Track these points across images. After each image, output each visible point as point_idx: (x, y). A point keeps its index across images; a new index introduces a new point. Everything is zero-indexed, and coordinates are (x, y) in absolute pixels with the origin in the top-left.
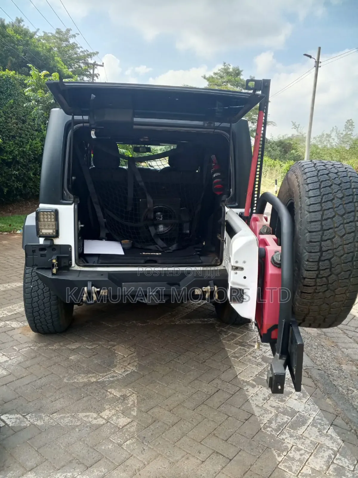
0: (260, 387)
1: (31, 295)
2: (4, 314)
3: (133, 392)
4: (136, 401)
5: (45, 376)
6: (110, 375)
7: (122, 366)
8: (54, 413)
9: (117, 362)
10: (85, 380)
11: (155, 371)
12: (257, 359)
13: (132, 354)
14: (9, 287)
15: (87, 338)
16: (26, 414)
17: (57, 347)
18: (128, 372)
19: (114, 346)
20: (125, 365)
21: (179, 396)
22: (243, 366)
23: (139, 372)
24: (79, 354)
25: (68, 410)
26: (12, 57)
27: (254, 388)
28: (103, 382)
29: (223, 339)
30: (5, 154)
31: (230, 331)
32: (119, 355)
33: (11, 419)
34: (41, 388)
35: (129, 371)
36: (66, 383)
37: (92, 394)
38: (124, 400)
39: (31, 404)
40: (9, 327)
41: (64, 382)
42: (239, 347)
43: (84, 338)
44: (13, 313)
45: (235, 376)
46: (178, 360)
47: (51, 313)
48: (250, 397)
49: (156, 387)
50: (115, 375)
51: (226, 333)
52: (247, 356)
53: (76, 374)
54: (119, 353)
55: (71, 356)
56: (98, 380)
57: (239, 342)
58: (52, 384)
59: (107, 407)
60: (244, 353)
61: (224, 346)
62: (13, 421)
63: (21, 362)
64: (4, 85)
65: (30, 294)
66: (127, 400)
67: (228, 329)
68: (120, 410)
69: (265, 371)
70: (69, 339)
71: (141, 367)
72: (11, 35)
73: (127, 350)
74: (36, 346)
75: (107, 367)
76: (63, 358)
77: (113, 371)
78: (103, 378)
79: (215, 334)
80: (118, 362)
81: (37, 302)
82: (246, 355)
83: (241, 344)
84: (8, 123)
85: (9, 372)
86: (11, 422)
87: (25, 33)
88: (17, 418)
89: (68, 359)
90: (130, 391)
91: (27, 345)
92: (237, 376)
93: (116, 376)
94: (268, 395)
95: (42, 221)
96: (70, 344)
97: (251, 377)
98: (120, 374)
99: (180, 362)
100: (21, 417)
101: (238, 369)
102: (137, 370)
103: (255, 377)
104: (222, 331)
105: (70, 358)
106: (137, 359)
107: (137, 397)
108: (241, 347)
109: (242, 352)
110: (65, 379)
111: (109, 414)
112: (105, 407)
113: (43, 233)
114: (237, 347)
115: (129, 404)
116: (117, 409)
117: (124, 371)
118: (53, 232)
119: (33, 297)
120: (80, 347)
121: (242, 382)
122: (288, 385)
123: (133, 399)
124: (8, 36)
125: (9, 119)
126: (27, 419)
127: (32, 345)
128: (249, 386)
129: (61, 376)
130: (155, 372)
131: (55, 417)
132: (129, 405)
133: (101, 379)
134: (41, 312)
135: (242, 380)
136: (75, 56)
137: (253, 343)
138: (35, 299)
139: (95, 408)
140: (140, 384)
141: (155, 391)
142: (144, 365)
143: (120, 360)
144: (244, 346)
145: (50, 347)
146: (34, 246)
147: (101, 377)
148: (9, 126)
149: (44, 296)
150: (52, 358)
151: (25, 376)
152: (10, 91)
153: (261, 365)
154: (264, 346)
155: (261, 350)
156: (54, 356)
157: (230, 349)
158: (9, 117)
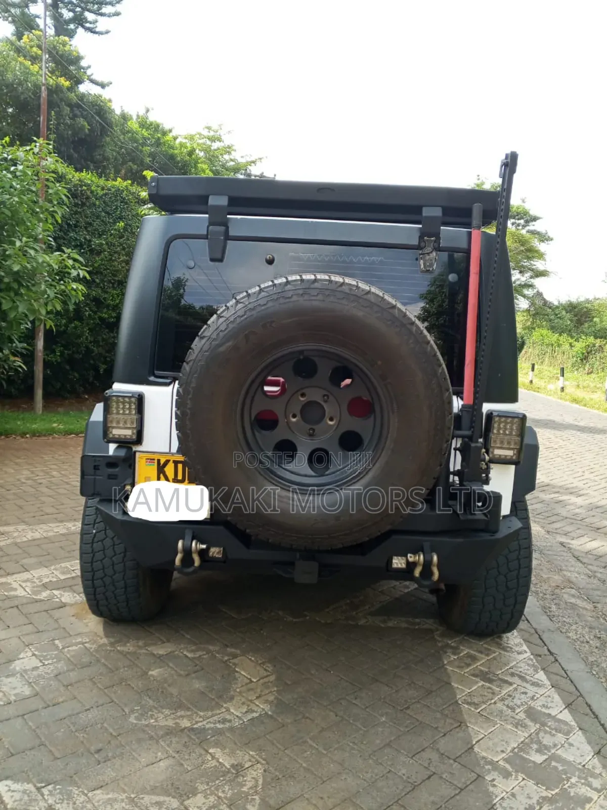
0: (521, 779)
1: (92, 546)
2: (53, 577)
3: (257, 760)
4: (260, 782)
5: (97, 707)
6: (219, 716)
7: (243, 700)
8: (98, 789)
9: (235, 691)
10: (170, 723)
11: (307, 718)
12: (517, 712)
13: (267, 676)
14: (73, 528)
15: (189, 637)
16: (43, 785)
17: (131, 648)
18: (255, 715)
19: (235, 656)
20: (250, 698)
21: (349, 779)
22: (485, 725)
23: (275, 716)
24: (168, 666)
25: (125, 785)
26: (133, 163)
27: (507, 779)
28: (203, 730)
29: (448, 662)
30: (105, 310)
31: (464, 646)
32: (241, 677)
33: (13, 791)
34: (84, 729)
35: (256, 712)
36: (133, 723)
37: (177, 756)
38: (237, 777)
39: (59, 762)
40: (56, 602)
41: (130, 722)
42: (482, 683)
43: (184, 636)
44: (69, 576)
45: (470, 746)
46: (356, 698)
47: (125, 583)
48: (498, 799)
49: (305, 755)
50: (228, 717)
51: (455, 651)
52: (495, 703)
53: (156, 708)
54: (243, 673)
55: (153, 670)
56: (194, 724)
57: (481, 671)
58: (105, 725)
59: (201, 787)
60: (490, 696)
61: (449, 677)
62: (17, 796)
63: (62, 671)
64: (112, 202)
65: (90, 545)
66: (243, 777)
67: (461, 642)
68: (226, 798)
69: (532, 742)
70: (157, 635)
71: (280, 706)
72: (135, 130)
73: (258, 668)
74: (95, 642)
75: (216, 700)
76: (137, 672)
77: (225, 708)
78: (205, 723)
79: (433, 651)
80: (238, 690)
81: (101, 561)
82: (493, 701)
83: (485, 677)
84: (113, 261)
85: (35, 690)
86: (13, 799)
87: (156, 128)
88: (24, 792)
89: (147, 673)
90: (252, 756)
91: (80, 640)
92: (472, 748)
93: (230, 721)
94: (538, 801)
95: (113, 414)
96: (155, 644)
97: (503, 751)
98: (237, 716)
99: (360, 705)
100: (33, 789)
101: (477, 730)
102: (273, 712)
103: (511, 754)
104: (448, 646)
105: (150, 673)
106: (275, 689)
107: (265, 771)
108: (484, 683)
109: (486, 694)
110: (133, 716)
111: (204, 804)
112: (196, 788)
113: (114, 435)
114: (477, 682)
115: (245, 785)
116: (220, 794)
117: (246, 712)
118: (133, 434)
119: (95, 550)
120: (174, 652)
121: (482, 762)
122: (583, 781)
123: (254, 775)
124: (128, 132)
125: (116, 255)
126: (43, 795)
127: (88, 640)
128: (496, 773)
129: (127, 710)
130: (308, 720)
131: (97, 798)
132: (245, 789)
133: (200, 724)
134: (108, 580)
135: (484, 758)
136: (232, 163)
137: (509, 676)
138: (99, 556)
139: (178, 788)
140: (273, 744)
141: (301, 762)
142: (287, 702)
143: (242, 686)
144: (490, 681)
145: (119, 648)
146: (98, 459)
147: (201, 719)
148: (114, 266)
149: (115, 552)
150: (117, 669)
151: (62, 702)
152: (121, 211)
153: (525, 726)
154: (531, 685)
155: (526, 693)
156: (122, 666)
157: (461, 685)
158: (115, 252)
